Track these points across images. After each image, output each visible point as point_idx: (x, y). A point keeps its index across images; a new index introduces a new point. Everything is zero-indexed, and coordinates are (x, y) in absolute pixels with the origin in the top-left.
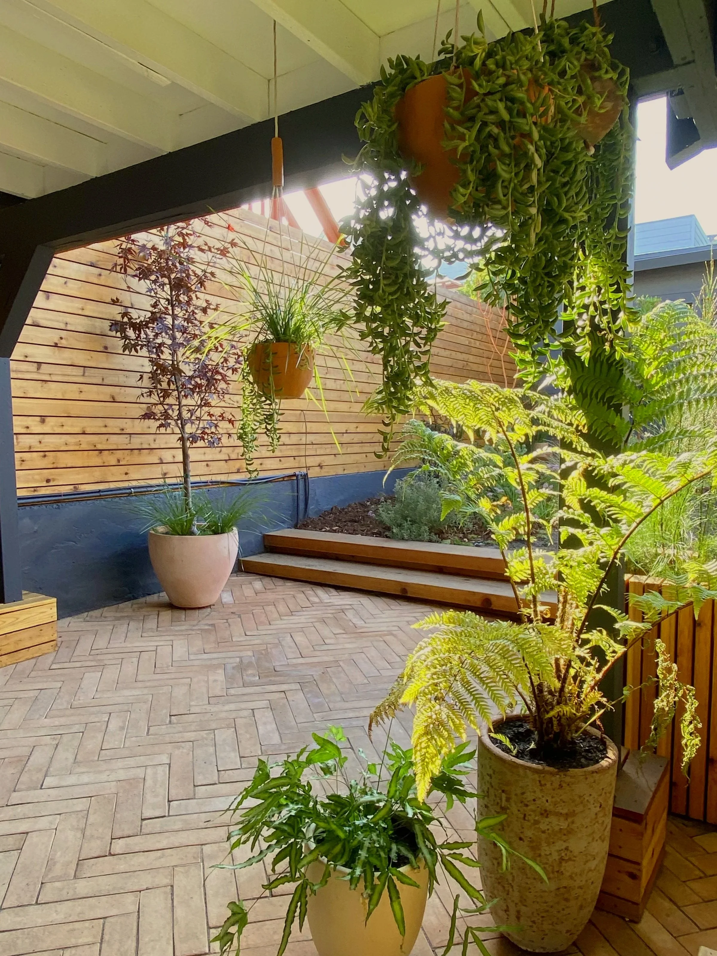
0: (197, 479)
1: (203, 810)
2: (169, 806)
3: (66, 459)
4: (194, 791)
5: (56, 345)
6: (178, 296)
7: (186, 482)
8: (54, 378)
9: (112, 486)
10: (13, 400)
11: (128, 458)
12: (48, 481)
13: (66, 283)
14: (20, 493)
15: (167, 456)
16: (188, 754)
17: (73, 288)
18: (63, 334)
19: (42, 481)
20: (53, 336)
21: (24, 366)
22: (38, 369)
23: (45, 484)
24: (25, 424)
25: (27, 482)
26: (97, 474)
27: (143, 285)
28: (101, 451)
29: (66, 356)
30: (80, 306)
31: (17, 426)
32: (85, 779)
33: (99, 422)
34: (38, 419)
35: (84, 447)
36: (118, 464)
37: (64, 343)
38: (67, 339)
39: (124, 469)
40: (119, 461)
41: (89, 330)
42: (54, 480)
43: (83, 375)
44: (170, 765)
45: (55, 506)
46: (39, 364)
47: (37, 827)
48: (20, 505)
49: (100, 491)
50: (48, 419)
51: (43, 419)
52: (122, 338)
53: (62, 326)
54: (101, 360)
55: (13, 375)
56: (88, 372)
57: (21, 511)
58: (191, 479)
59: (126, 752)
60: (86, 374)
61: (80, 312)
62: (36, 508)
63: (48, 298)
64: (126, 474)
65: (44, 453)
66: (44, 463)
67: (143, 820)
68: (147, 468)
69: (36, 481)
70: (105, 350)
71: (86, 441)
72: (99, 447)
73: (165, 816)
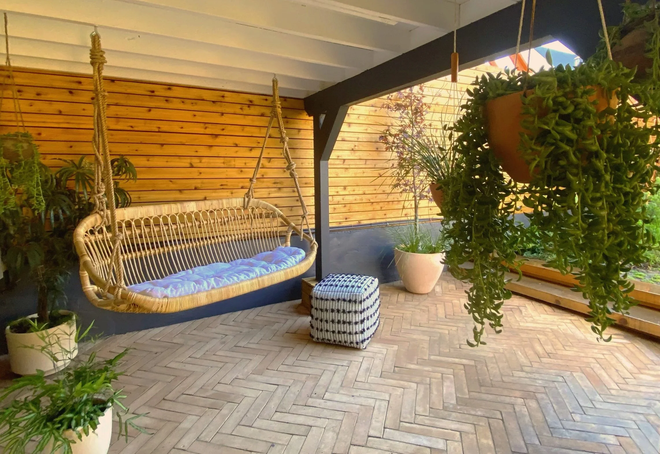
0: (422, 217)
1: (402, 441)
2: (384, 431)
3: (356, 208)
4: (400, 424)
5: (353, 150)
6: (416, 118)
7: (416, 218)
8: (351, 167)
9: (378, 221)
10: (329, 179)
11: (386, 206)
12: (346, 219)
13: (358, 117)
14: (331, 225)
15: (407, 204)
16: (400, 397)
17: (362, 120)
18: (356, 143)
19: (343, 219)
20: (351, 145)
21: (338, 162)
22: (344, 162)
23: (345, 220)
24: (337, 190)
25: (336, 219)
26: (370, 215)
27: (398, 114)
28: (373, 203)
29: (358, 154)
30: (365, 128)
31: (331, 191)
32: (345, 399)
33: (372, 188)
34: (342, 187)
35: (364, 201)
36: (381, 209)
37: (356, 148)
38: (358, 146)
39: (384, 212)
40: (381, 208)
41: (370, 140)
42: (349, 218)
43: (365, 164)
44: (389, 401)
45: (349, 232)
46: (344, 160)
47: (317, 424)
48: (330, 231)
49: (371, 224)
50: (347, 188)
51: (345, 188)
52: (385, 143)
53: (356, 139)
54: (375, 155)
55: (329, 167)
56: (368, 162)
57: (331, 235)
58: (419, 217)
59: (367, 386)
60: (367, 163)
61: (365, 131)
62: (339, 232)
63: (349, 126)
64: (385, 215)
65: (345, 205)
66: (344, 210)
67: (369, 436)
68: (396, 211)
69: (341, 219)
70: (377, 150)
71: (365, 198)
72: (372, 201)
73: (380, 438)
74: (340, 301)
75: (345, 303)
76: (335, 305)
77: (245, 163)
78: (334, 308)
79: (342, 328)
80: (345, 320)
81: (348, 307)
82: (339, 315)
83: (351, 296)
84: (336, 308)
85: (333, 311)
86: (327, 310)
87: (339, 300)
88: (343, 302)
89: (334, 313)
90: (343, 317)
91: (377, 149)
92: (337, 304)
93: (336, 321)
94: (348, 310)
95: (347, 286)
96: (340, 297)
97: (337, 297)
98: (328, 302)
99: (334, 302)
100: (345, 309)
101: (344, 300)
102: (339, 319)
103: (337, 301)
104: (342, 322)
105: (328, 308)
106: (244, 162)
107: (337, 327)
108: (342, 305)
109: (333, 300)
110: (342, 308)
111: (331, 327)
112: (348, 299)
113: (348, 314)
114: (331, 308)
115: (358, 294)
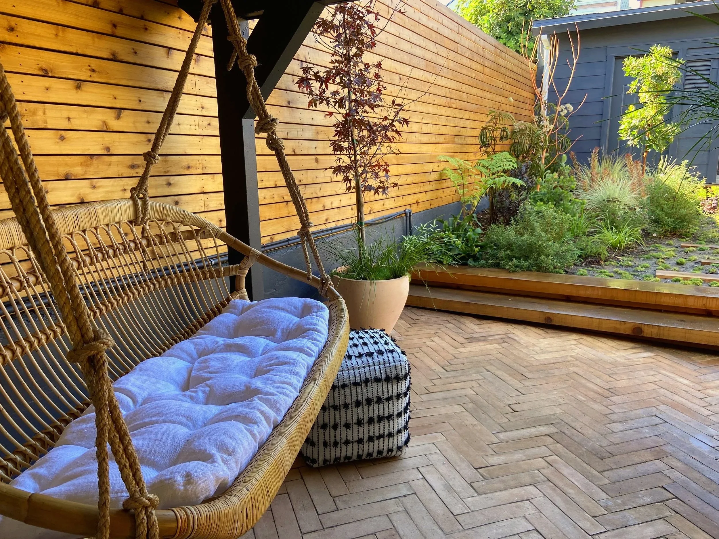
3: (265, 212)
28: (287, 202)
49: (288, 240)
74: (369, 384)
75: (380, 384)
76: (362, 393)
77: (69, 119)
78: (360, 398)
79: (376, 429)
80: (381, 414)
81: (385, 390)
82: (371, 408)
83: (388, 371)
84: (365, 397)
85: (358, 404)
86: (346, 406)
87: (367, 381)
88: (375, 384)
89: (360, 408)
90: (378, 410)
91: (289, 103)
92: (364, 390)
93: (366, 419)
94: (386, 396)
95: (370, 354)
96: (368, 376)
97: (363, 378)
98: (348, 390)
99: (359, 388)
100: (380, 394)
101: (377, 380)
102: (371, 415)
103: (363, 385)
104: (376, 419)
105: (348, 401)
106: (65, 114)
107: (366, 431)
108: (375, 389)
109: (356, 384)
110: (375, 395)
111: (355, 433)
112: (384, 376)
113: (386, 404)
114: (354, 399)
115: (398, 364)
